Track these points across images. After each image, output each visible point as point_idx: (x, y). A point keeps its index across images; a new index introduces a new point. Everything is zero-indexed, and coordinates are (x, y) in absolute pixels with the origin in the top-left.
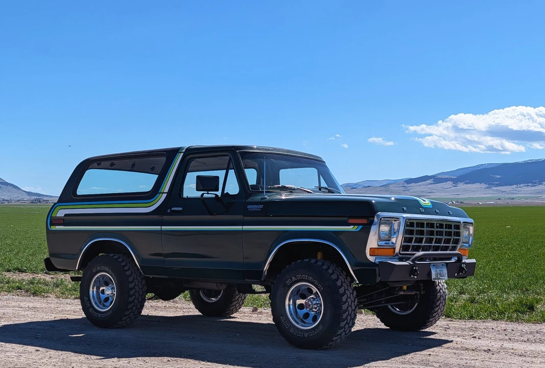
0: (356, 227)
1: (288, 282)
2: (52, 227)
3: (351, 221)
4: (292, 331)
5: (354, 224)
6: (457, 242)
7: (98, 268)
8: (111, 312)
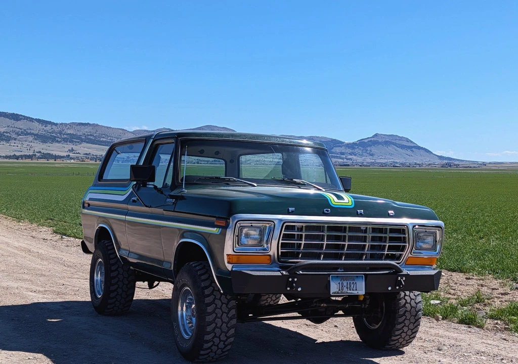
0: (218, 229)
1: (178, 285)
3: (216, 222)
4: (178, 339)
5: (218, 226)
6: (403, 249)
7: (97, 254)
8: (101, 299)
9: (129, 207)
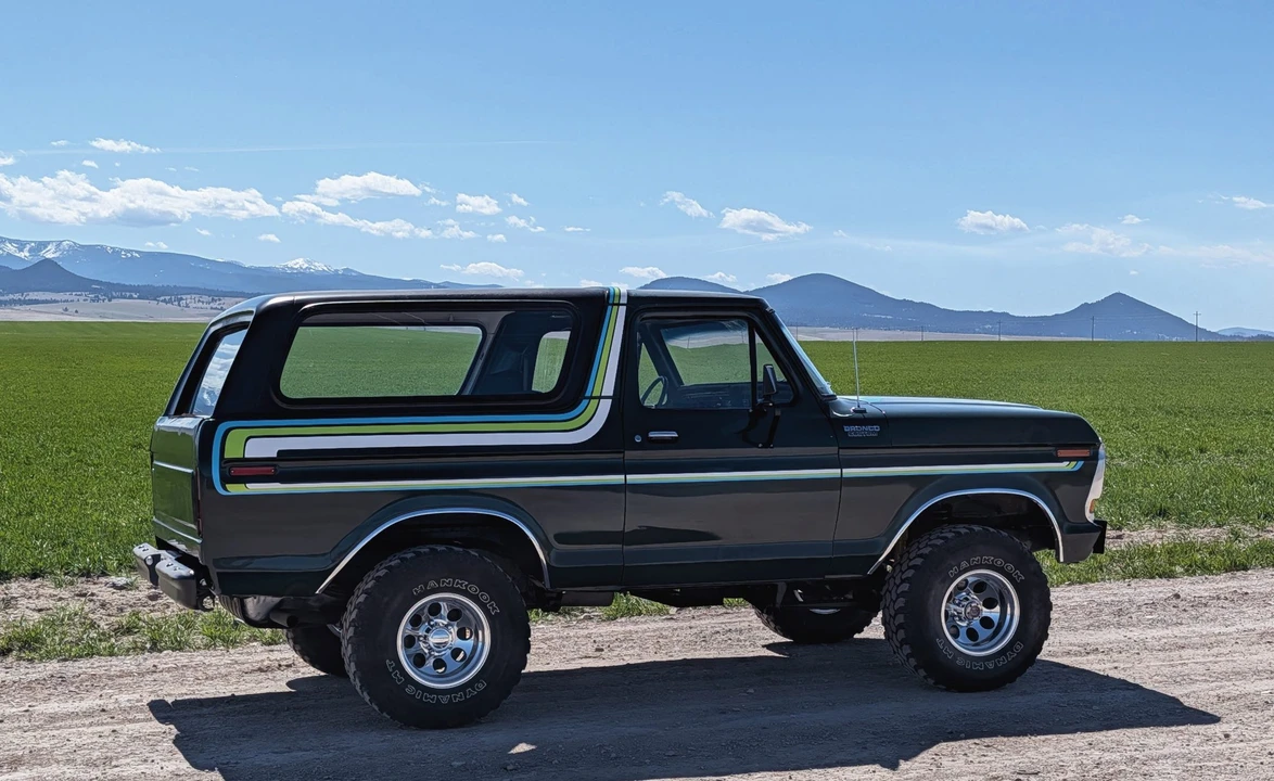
0: (1073, 463)
1: (952, 572)
2: (228, 487)
3: (1062, 453)
5: (1070, 459)
7: (432, 584)
8: (481, 686)
9: (631, 455)
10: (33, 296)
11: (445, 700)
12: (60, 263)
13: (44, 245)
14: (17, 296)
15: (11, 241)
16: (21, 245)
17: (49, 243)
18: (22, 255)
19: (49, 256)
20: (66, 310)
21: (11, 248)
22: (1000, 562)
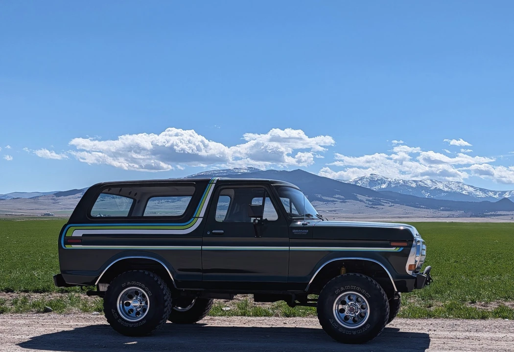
0: (399, 248)
1: (337, 292)
2: (66, 246)
3: (393, 244)
4: (340, 330)
5: (396, 247)
7: (129, 283)
8: (144, 322)
9: (205, 239)
10: (499, 213)
11: (131, 325)
12: (511, 200)
13: (505, 192)
14: (493, 213)
15: (491, 191)
16: (495, 192)
17: (506, 191)
18: (495, 196)
19: (507, 197)
20: (512, 218)
21: (491, 194)
22: (359, 289)
